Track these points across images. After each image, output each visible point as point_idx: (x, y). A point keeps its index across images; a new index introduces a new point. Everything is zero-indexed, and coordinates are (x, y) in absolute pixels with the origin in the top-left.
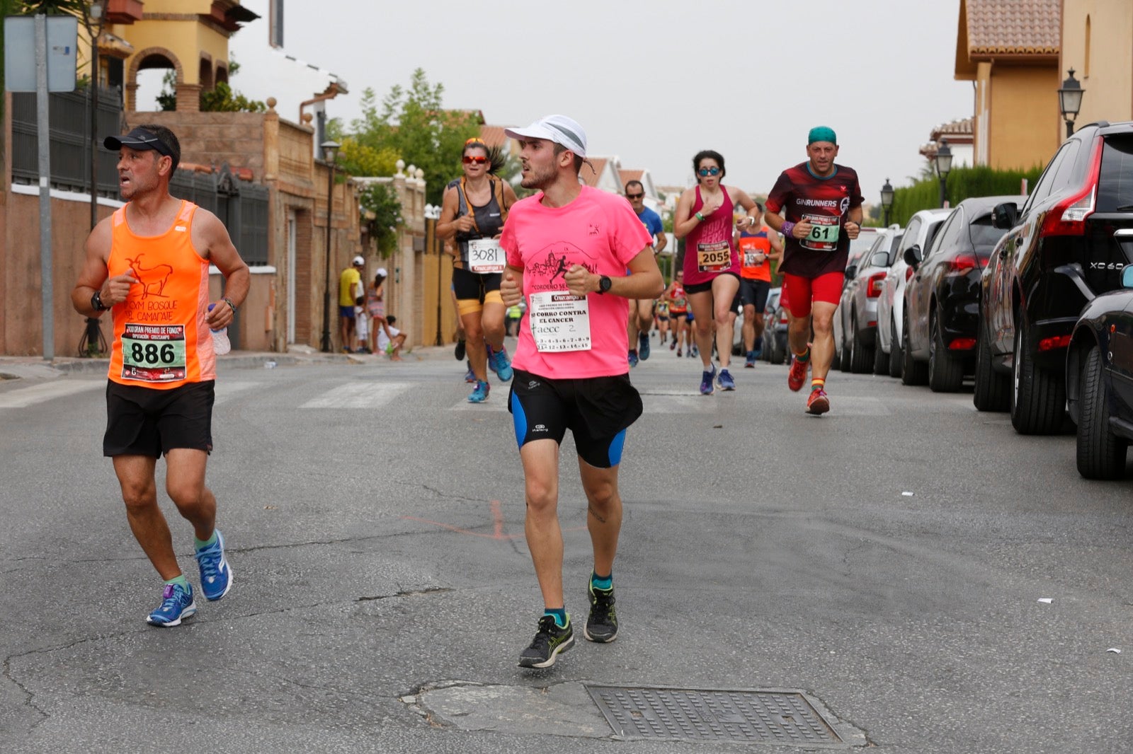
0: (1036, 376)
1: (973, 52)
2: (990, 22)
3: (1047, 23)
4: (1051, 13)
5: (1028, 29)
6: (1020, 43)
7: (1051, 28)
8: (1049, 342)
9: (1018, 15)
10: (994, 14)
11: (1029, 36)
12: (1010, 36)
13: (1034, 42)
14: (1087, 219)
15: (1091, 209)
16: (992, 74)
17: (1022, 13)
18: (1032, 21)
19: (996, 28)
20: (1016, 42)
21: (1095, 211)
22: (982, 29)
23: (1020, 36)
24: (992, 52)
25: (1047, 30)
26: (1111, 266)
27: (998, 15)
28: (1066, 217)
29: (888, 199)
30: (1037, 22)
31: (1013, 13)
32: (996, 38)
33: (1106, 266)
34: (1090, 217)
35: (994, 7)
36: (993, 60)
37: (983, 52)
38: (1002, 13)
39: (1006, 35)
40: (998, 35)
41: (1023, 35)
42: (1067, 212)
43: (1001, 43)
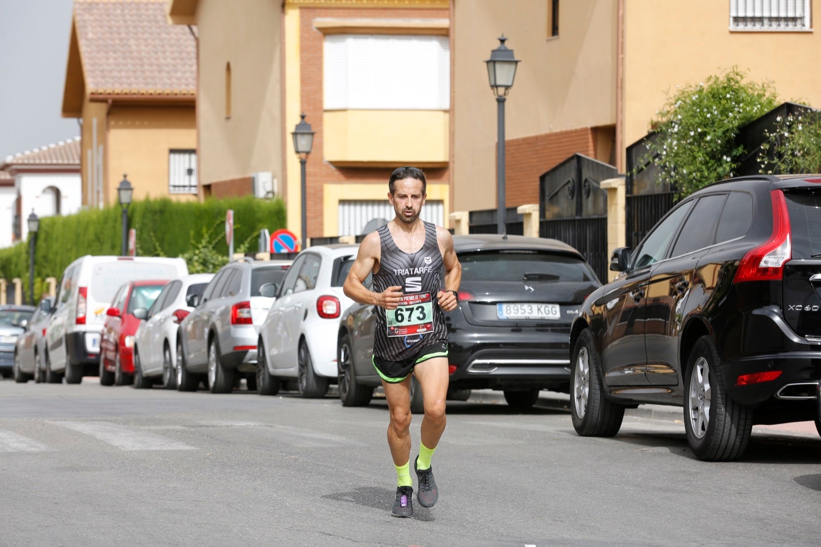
0: (728, 408)
1: (93, 94)
2: (105, 67)
3: (155, 68)
4: (157, 59)
5: (139, 73)
6: (134, 86)
7: (160, 71)
8: (745, 377)
9: (129, 61)
10: (107, 59)
11: (141, 80)
12: (124, 80)
13: (146, 84)
14: (784, 265)
15: (787, 257)
16: (109, 113)
17: (132, 59)
18: (142, 65)
19: (111, 71)
20: (130, 84)
21: (792, 259)
22: (98, 73)
23: (133, 80)
24: (109, 94)
25: (156, 74)
26: (807, 308)
27: (111, 61)
28: (762, 264)
29: (34, 227)
30: (146, 67)
31: (124, 58)
32: (111, 81)
33: (803, 308)
34: (787, 264)
35: (106, 52)
36: (110, 101)
37: (101, 94)
38: (116, 59)
39: (121, 78)
40: (113, 78)
41: (136, 78)
42: (765, 258)
43: (117, 86)
